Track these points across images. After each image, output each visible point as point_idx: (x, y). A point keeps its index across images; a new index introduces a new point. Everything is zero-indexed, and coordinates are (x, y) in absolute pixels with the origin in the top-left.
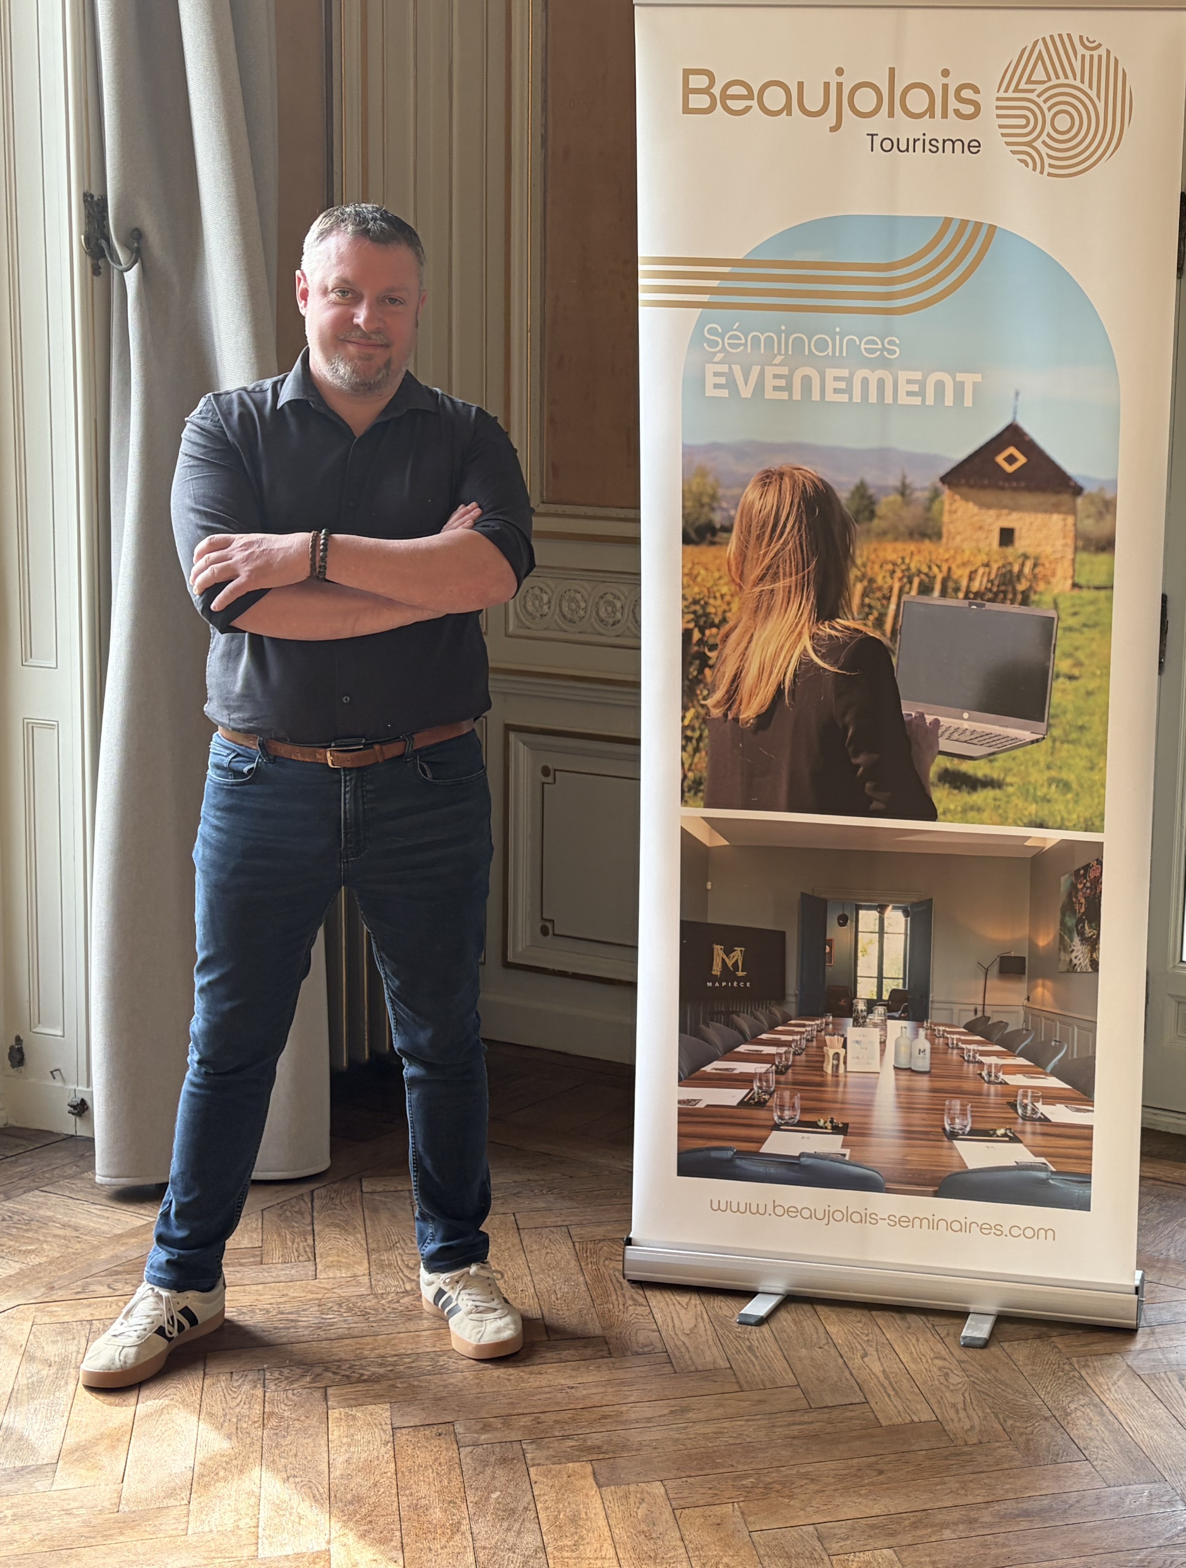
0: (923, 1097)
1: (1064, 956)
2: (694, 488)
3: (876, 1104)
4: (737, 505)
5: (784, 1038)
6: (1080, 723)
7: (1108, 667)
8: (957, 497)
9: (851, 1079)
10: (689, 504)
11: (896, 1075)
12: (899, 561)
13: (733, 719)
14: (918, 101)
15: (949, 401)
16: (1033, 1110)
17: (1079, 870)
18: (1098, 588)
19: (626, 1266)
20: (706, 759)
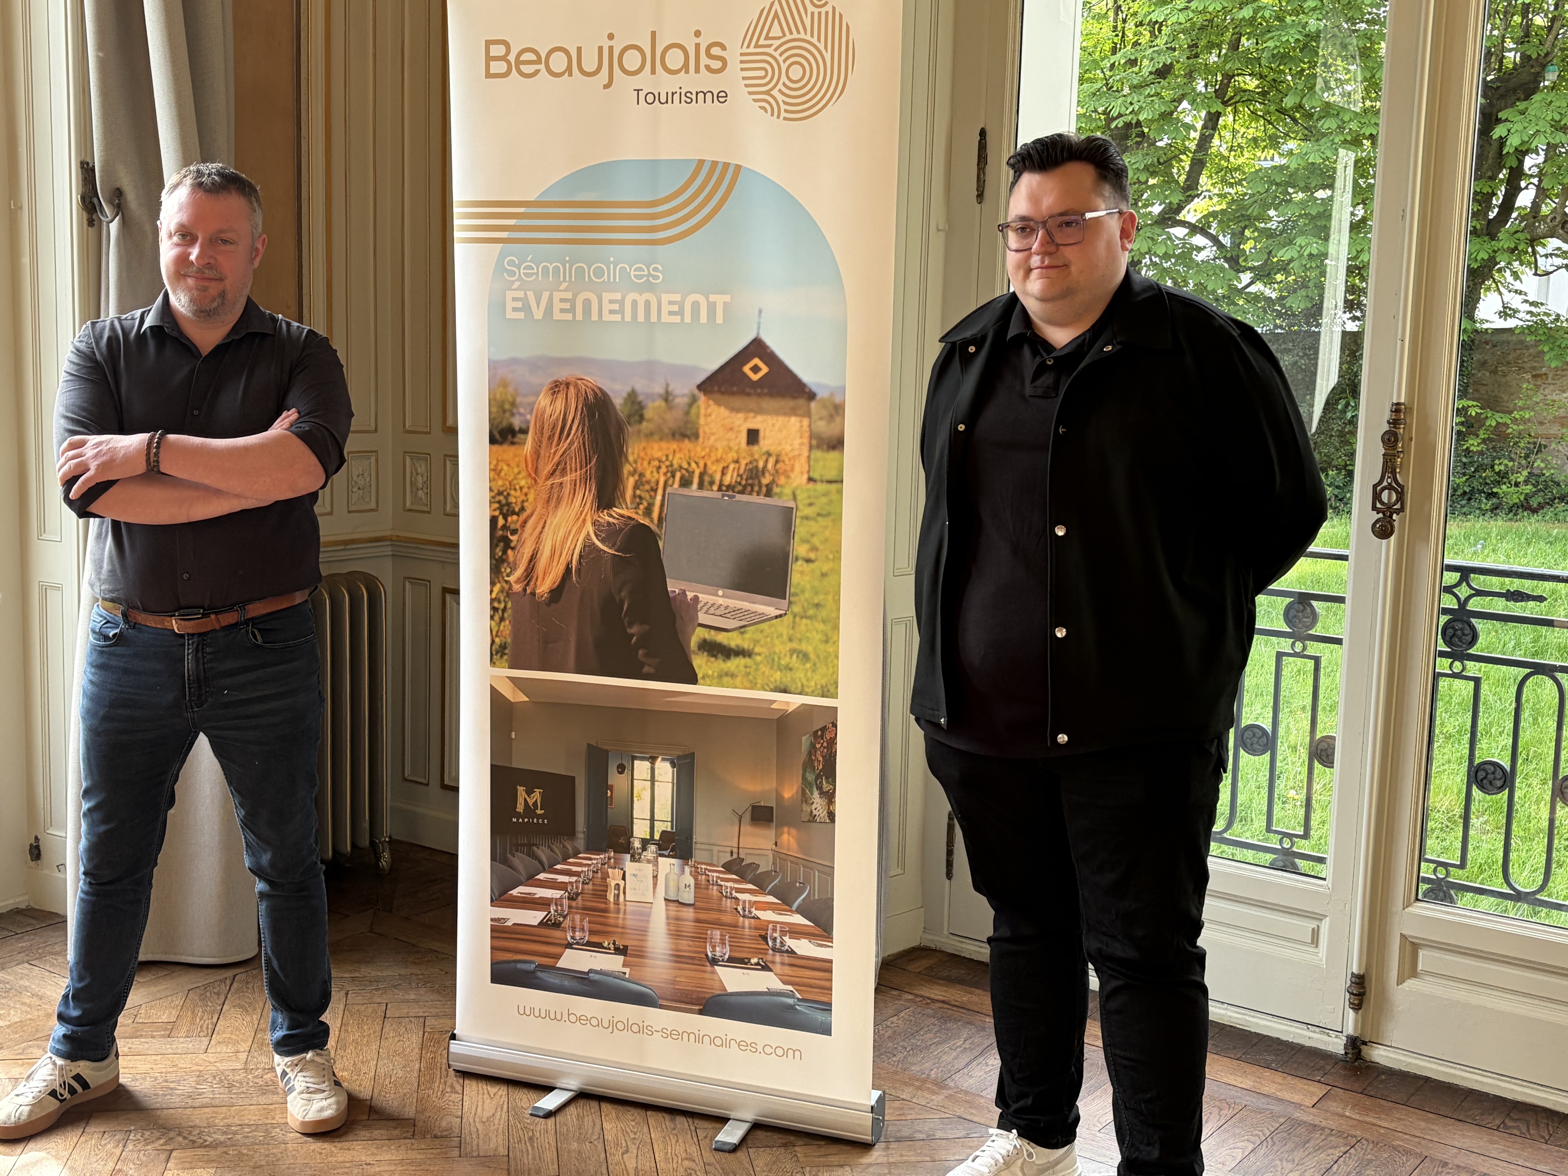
0: (689, 926)
1: (805, 807)
2: (498, 396)
3: (651, 930)
4: (532, 411)
5: (574, 869)
6: (816, 601)
7: (839, 552)
8: (711, 402)
9: (630, 907)
10: (494, 410)
11: (666, 905)
12: (664, 459)
13: (531, 593)
14: (675, 59)
15: (704, 318)
16: (781, 943)
17: (817, 731)
18: (829, 482)
19: (450, 1056)
20: (510, 627)
